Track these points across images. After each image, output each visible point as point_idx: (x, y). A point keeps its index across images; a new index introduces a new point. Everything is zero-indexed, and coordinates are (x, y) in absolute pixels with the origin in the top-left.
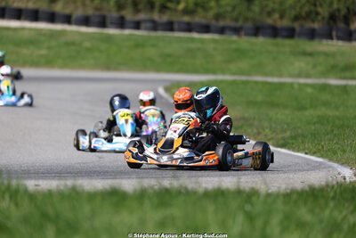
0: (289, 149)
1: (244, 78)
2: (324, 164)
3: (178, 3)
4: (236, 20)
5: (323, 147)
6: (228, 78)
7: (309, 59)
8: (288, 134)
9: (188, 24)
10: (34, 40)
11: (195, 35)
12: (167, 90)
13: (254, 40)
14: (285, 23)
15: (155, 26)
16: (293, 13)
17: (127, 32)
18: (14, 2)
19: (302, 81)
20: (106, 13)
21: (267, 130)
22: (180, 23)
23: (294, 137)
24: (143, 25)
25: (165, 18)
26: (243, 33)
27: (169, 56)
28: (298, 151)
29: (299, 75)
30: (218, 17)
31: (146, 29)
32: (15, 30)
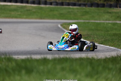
0: (104, 45)
1: (87, 21)
2: (116, 49)
4: (85, 1)
5: (115, 44)
6: (82, 21)
7: (110, 14)
8: (103, 40)
9: (68, 3)
10: (16, 9)
11: (71, 7)
12: (61, 25)
13: (91, 8)
14: (102, 2)
15: (57, 4)
17: (48, 6)
19: (107, 22)
21: (96, 39)
22: (65, 3)
23: (104, 41)
24: (53, 4)
25: (60, 1)
26: (87, 6)
27: (62, 14)
28: (107, 45)
29: (106, 20)
31: (54, 5)
32: (9, 6)
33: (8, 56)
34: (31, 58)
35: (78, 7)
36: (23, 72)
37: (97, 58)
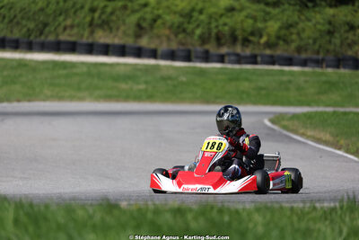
3: (261, 36)
4: (317, 52)
9: (272, 56)
11: (277, 67)
13: (337, 71)
15: (239, 59)
18: (100, 38)
20: (190, 47)
22: (262, 56)
24: (227, 59)
25: (248, 52)
26: (324, 65)
30: (299, 50)
35: (299, 69)
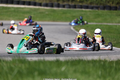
0: (116, 47)
1: (100, 24)
4: (97, 4)
6: (95, 24)
8: (115, 42)
9: (81, 6)
11: (83, 10)
12: (74, 28)
14: (114, 5)
15: (70, 7)
16: (117, 2)
17: (60, 9)
20: (53, 2)
22: (78, 5)
23: (117, 43)
24: (66, 6)
25: (73, 4)
26: (99, 9)
28: (119, 48)
30: (91, 3)
31: (67, 8)
33: (21, 58)
34: (44, 60)
35: (90, 10)
36: (36, 73)
37: (109, 61)
